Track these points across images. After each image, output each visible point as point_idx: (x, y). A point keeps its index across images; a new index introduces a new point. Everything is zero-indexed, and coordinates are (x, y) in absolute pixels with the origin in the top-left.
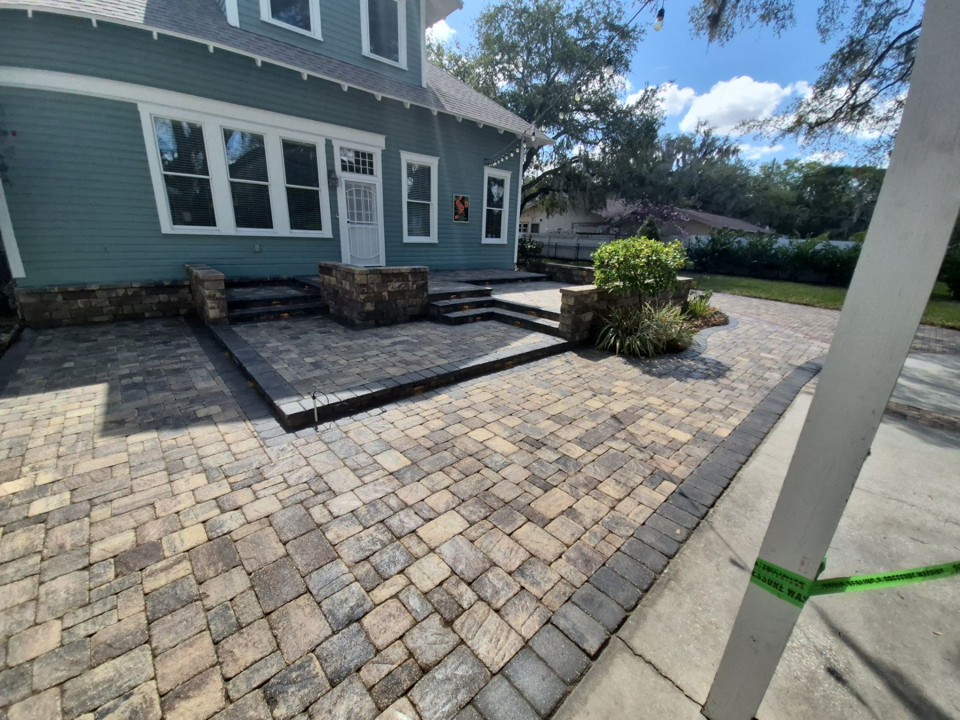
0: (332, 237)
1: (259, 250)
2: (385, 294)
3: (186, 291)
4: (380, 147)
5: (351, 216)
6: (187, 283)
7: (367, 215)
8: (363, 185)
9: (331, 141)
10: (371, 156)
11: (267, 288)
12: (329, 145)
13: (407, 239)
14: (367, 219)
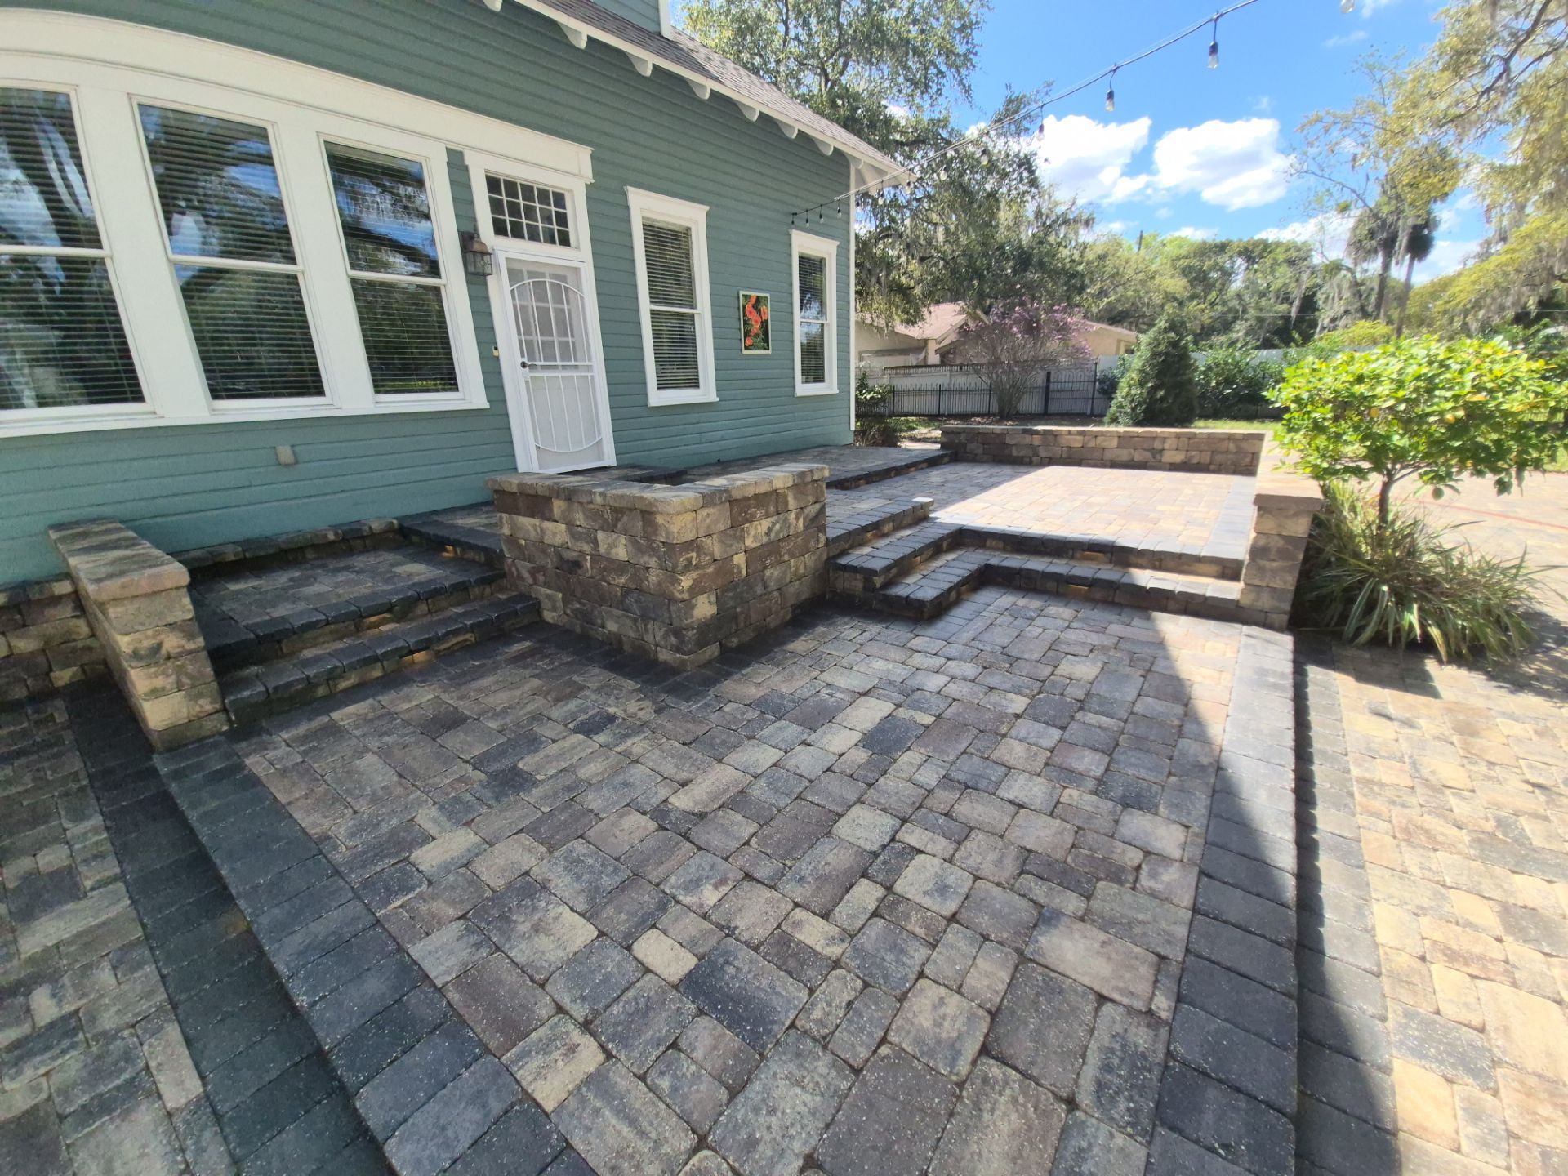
0: (487, 406)
1: (291, 460)
2: (739, 559)
3: (66, 610)
4: (579, 176)
5: (528, 349)
6: (64, 588)
7: (565, 347)
8: (547, 271)
9: (461, 154)
10: (560, 199)
11: (332, 564)
12: (457, 164)
13: (658, 397)
14: (565, 356)
